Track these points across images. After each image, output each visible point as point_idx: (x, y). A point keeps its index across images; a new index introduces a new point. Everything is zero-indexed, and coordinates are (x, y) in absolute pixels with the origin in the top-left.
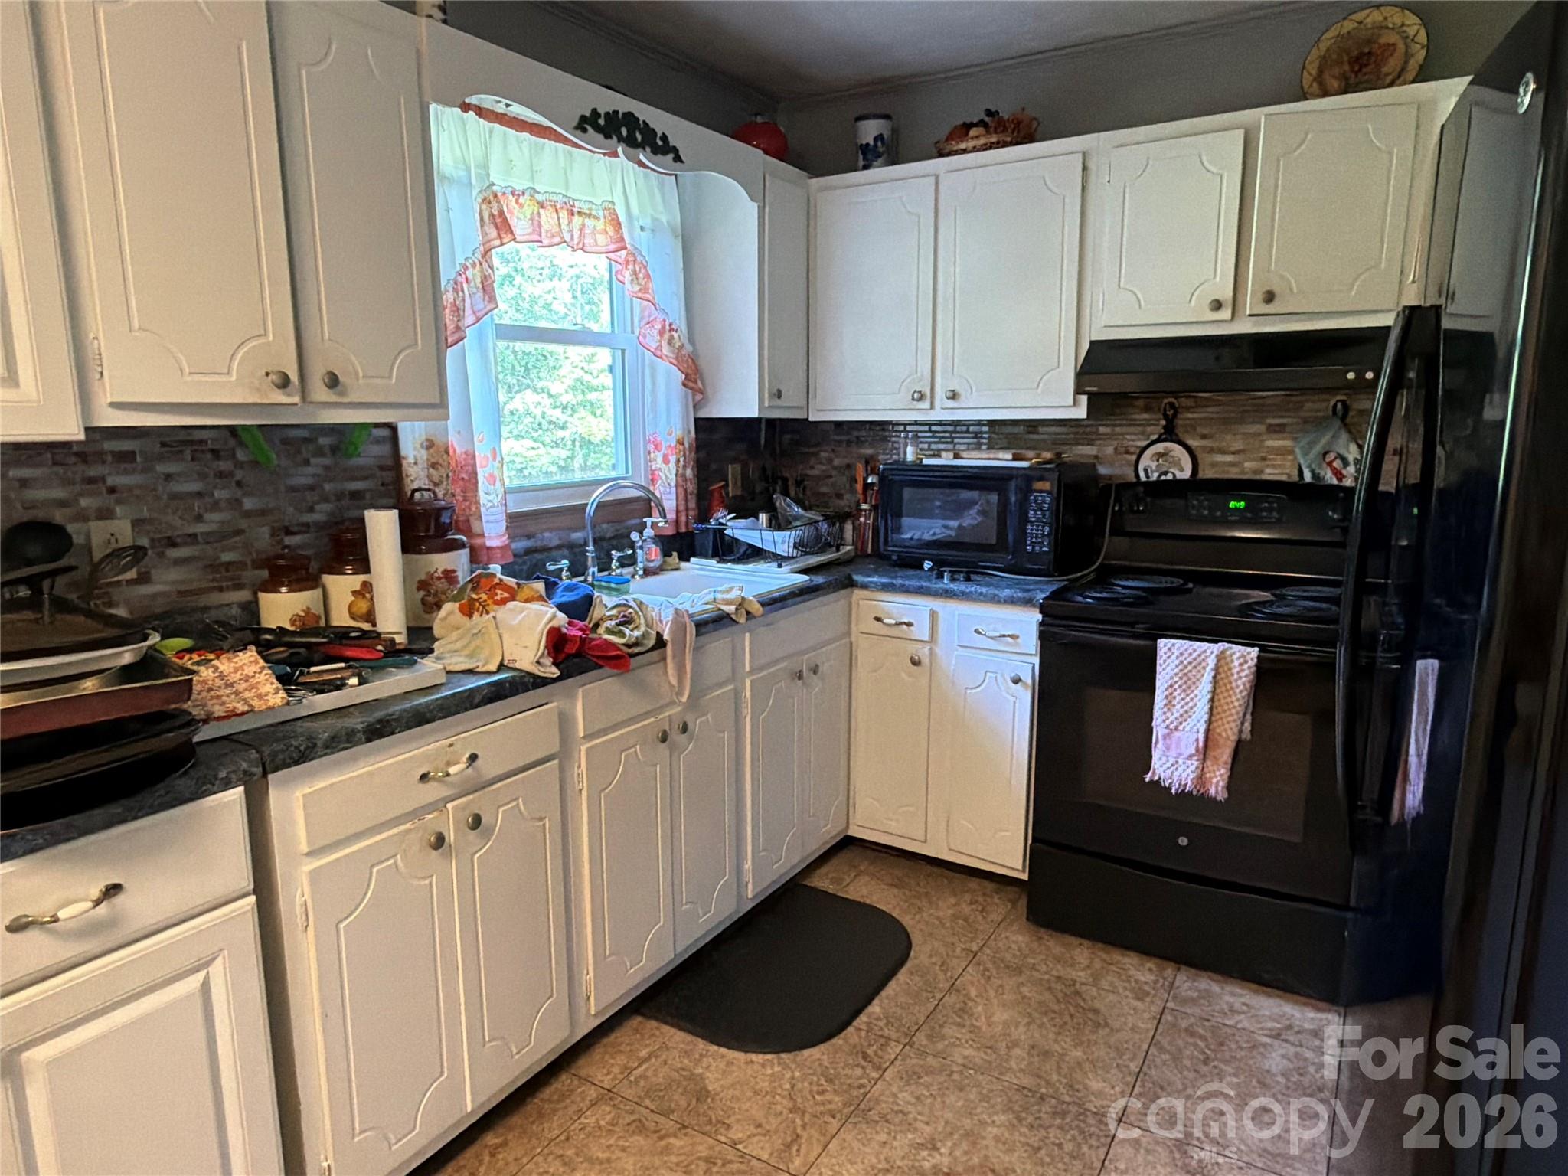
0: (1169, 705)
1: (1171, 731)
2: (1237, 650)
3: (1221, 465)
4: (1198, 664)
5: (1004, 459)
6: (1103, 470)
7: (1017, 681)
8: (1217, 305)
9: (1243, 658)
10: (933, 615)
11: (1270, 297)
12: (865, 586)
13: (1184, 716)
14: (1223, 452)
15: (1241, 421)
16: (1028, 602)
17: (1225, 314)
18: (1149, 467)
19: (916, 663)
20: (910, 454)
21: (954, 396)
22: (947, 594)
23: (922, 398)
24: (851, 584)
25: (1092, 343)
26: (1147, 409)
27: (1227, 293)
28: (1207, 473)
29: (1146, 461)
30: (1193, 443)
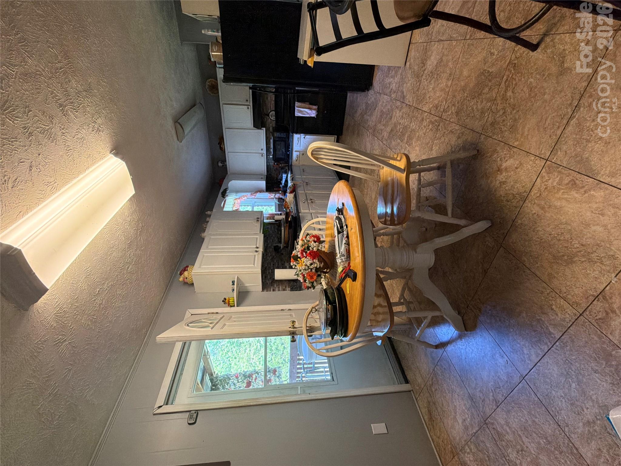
0: (305, 114)
1: (308, 114)
2: (296, 105)
3: (272, 106)
4: (298, 110)
5: (272, 141)
6: (274, 126)
7: (304, 138)
8: (248, 108)
9: (297, 104)
10: (296, 151)
11: (247, 101)
12: (292, 163)
13: (306, 112)
14: (271, 106)
15: (266, 104)
16: (293, 136)
17: (249, 107)
18: (273, 118)
19: (303, 154)
20: (271, 157)
21: (262, 150)
22: (292, 149)
23: (262, 155)
24: (291, 165)
25: (254, 127)
26: (264, 119)
27: (246, 107)
28: (274, 109)
29: (272, 119)
30: (269, 111)
